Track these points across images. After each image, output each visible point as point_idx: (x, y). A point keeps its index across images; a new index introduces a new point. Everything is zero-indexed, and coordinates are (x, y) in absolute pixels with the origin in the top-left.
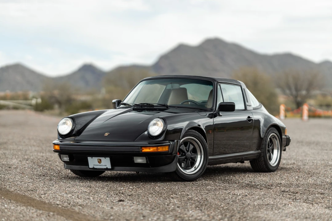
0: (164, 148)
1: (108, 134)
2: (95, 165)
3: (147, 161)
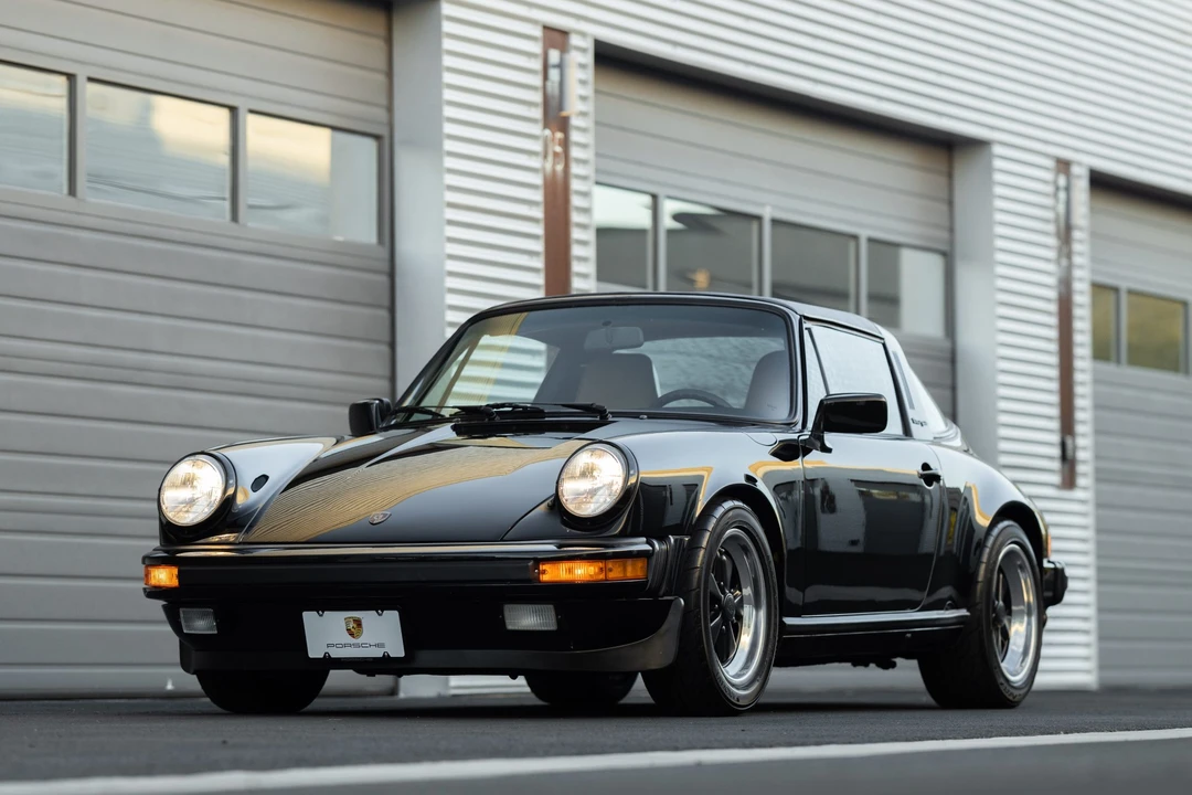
0: (629, 569)
1: (385, 515)
2: (334, 645)
3: (559, 622)
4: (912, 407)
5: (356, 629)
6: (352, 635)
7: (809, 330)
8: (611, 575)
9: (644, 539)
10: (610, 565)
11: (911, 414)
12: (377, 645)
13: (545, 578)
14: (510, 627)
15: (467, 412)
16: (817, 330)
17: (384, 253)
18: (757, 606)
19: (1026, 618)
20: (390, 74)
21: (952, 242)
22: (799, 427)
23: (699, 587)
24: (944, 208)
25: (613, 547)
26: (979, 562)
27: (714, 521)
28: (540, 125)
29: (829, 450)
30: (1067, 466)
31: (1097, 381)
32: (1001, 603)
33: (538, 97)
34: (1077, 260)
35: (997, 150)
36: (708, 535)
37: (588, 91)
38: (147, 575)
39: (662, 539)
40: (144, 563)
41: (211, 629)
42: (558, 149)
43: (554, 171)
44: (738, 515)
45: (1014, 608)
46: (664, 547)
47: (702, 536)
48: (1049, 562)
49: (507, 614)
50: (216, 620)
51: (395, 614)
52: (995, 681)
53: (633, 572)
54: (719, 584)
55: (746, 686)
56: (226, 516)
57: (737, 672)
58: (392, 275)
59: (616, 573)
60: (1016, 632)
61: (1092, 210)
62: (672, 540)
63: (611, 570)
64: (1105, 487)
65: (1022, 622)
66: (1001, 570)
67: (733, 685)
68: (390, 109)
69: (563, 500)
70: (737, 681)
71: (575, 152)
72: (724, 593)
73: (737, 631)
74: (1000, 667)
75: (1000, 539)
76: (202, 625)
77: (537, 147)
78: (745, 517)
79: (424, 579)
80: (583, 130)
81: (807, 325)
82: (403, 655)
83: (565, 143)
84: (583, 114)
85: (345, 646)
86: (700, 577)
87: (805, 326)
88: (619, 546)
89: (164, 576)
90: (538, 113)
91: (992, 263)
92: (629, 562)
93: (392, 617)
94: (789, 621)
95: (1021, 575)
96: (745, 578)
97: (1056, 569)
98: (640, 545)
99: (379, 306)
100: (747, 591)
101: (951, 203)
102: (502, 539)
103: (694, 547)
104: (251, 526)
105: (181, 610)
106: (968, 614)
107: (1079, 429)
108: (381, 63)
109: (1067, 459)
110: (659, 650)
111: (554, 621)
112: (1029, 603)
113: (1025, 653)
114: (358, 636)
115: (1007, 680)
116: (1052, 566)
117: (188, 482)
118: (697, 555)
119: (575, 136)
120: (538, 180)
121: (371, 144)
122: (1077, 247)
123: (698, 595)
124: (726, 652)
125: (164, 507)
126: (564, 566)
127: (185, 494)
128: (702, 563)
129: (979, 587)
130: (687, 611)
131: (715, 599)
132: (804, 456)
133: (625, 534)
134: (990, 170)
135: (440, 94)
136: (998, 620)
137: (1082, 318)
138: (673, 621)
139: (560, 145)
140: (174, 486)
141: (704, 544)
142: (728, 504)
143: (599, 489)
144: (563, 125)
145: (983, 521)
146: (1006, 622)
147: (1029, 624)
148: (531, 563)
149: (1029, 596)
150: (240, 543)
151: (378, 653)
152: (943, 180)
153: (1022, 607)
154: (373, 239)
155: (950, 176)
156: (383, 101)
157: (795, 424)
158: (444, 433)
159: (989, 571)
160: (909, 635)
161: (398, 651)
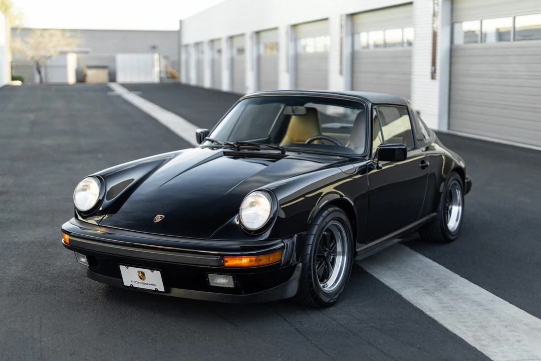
4: (417, 134)
5: (142, 276)
6: (141, 278)
8: (261, 263)
9: (280, 240)
10: (261, 257)
11: (417, 137)
12: (153, 285)
13: (226, 264)
14: (212, 284)
22: (368, 157)
23: (310, 261)
29: (381, 168)
36: (312, 237)
39: (290, 238)
41: (86, 263)
46: (291, 242)
49: (210, 277)
50: (88, 259)
51: (159, 272)
59: (265, 260)
62: (296, 236)
63: (260, 260)
66: (450, 191)
69: (242, 220)
70: (330, 291)
76: (83, 261)
82: (164, 290)
85: (138, 283)
86: (310, 258)
87: (374, 108)
92: (272, 255)
93: (157, 274)
98: (278, 244)
105: (76, 253)
106: (437, 214)
110: (292, 288)
111: (233, 283)
114: (144, 280)
132: (369, 172)
138: (297, 274)
140: (80, 191)
142: (331, 209)
148: (219, 258)
151: (153, 288)
157: (366, 156)
161: (161, 288)
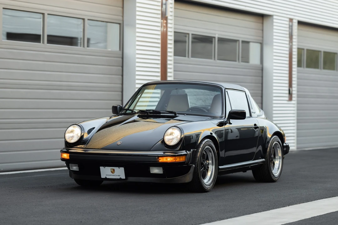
4: (252, 109)
5: (113, 171)
6: (112, 173)
7: (227, 91)
8: (177, 160)
9: (185, 151)
10: (176, 158)
11: (252, 111)
12: (118, 176)
13: (160, 161)
14: (151, 172)
15: (141, 111)
16: (229, 91)
17: (121, 53)
18: (213, 165)
19: (279, 160)
20: (123, 8)
21: (263, 40)
22: (224, 118)
23: (198, 162)
24: (261, 32)
25: (177, 153)
26: (268, 147)
27: (202, 145)
28: (160, 19)
29: (231, 124)
30: (290, 96)
31: (298, 72)
32: (273, 156)
33: (160, 12)
34: (294, 43)
35: (275, 17)
36: (201, 148)
37: (173, 10)
38: (62, 155)
39: (189, 150)
40: (61, 152)
41: (77, 169)
42: (165, 25)
43: (164, 30)
44: (208, 143)
45: (276, 157)
46: (190, 152)
47: (199, 149)
48: (285, 144)
49: (151, 169)
50: (79, 167)
51: (123, 168)
52: (271, 176)
53: (182, 159)
54: (203, 160)
55: (209, 185)
56: (81, 141)
57: (207, 181)
58: (123, 58)
59: (178, 160)
60: (277, 163)
61: (298, 29)
62: (192, 150)
63: (176, 159)
64: (300, 99)
65: (278, 161)
66: (273, 148)
67: (206, 185)
68: (123, 16)
69: (165, 141)
70: (207, 184)
71: (169, 25)
72: (204, 162)
73: (207, 170)
74: (272, 172)
75: (273, 141)
76: (75, 168)
77: (160, 25)
78: (210, 143)
79: (130, 160)
80: (171, 20)
81: (226, 90)
82: (125, 178)
83: (167, 23)
84: (171, 16)
85: (110, 175)
86: (198, 159)
87: (226, 91)
88: (179, 153)
89: (66, 156)
90: (160, 16)
91: (273, 46)
92: (181, 157)
93: (122, 169)
94: (220, 167)
95: (278, 149)
96: (210, 158)
97: (287, 146)
98: (184, 152)
99: (119, 66)
100: (210, 162)
101: (263, 30)
102: (149, 150)
103: (197, 152)
104: (88, 143)
105: (70, 164)
106: (265, 160)
107: (293, 86)
108: (121, 5)
109: (290, 93)
110: (188, 178)
111: (162, 171)
112: (280, 157)
113: (278, 168)
114: (114, 173)
115: (274, 175)
116: (286, 145)
117: (72, 132)
118: (198, 154)
119: (169, 21)
120: (159, 33)
121: (118, 25)
122: (294, 40)
123: (198, 164)
124: (204, 176)
125: (66, 138)
126: (165, 158)
127: (71, 135)
128: (199, 156)
129: (268, 153)
130: (195, 168)
131: (202, 164)
132: (225, 125)
133: (180, 150)
134: (273, 22)
135: (135, 13)
136: (272, 160)
137: (295, 58)
138: (192, 170)
139: (165, 24)
140: (69, 133)
141: (200, 151)
142: (206, 140)
143: (174, 138)
144: (166, 19)
145: (269, 136)
146: (274, 160)
147: (280, 161)
148: (157, 157)
149: (280, 154)
150: (85, 148)
151: (119, 177)
152: (261, 25)
153: (278, 157)
154: (118, 49)
155: (263, 23)
156: (121, 15)
157: (223, 117)
158: (136, 117)
159: (270, 149)
160: (250, 167)
161: (123, 177)
